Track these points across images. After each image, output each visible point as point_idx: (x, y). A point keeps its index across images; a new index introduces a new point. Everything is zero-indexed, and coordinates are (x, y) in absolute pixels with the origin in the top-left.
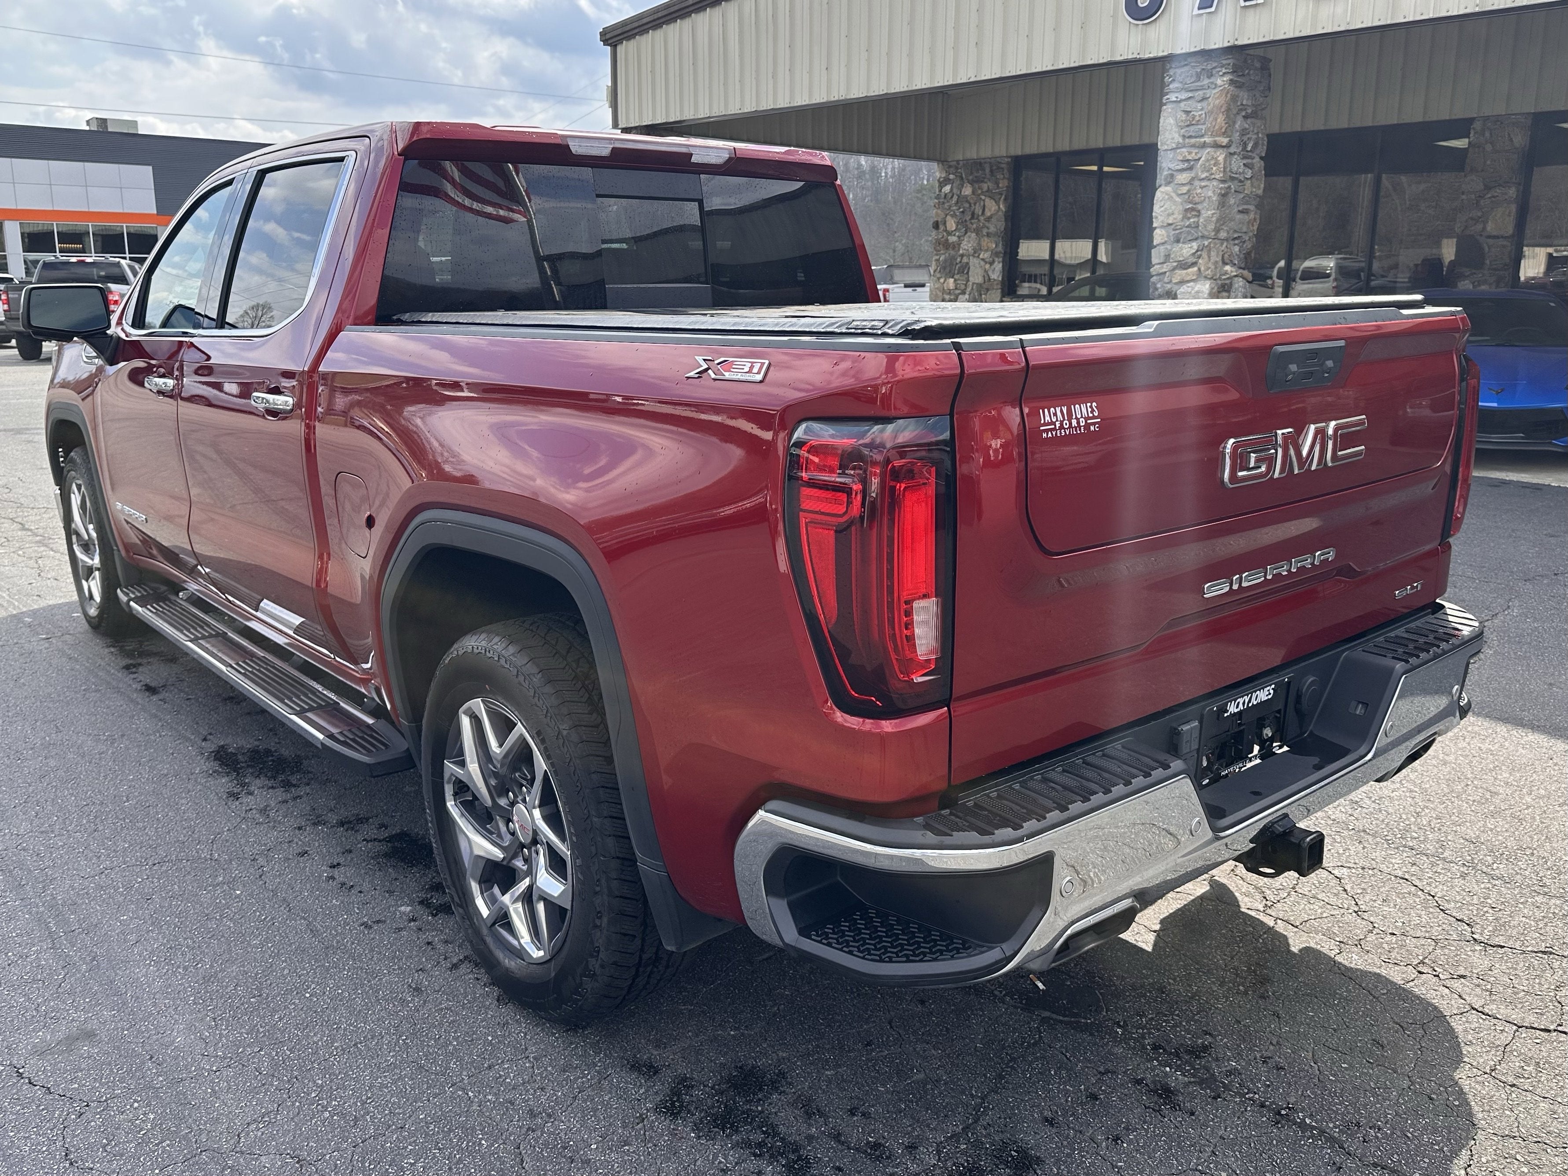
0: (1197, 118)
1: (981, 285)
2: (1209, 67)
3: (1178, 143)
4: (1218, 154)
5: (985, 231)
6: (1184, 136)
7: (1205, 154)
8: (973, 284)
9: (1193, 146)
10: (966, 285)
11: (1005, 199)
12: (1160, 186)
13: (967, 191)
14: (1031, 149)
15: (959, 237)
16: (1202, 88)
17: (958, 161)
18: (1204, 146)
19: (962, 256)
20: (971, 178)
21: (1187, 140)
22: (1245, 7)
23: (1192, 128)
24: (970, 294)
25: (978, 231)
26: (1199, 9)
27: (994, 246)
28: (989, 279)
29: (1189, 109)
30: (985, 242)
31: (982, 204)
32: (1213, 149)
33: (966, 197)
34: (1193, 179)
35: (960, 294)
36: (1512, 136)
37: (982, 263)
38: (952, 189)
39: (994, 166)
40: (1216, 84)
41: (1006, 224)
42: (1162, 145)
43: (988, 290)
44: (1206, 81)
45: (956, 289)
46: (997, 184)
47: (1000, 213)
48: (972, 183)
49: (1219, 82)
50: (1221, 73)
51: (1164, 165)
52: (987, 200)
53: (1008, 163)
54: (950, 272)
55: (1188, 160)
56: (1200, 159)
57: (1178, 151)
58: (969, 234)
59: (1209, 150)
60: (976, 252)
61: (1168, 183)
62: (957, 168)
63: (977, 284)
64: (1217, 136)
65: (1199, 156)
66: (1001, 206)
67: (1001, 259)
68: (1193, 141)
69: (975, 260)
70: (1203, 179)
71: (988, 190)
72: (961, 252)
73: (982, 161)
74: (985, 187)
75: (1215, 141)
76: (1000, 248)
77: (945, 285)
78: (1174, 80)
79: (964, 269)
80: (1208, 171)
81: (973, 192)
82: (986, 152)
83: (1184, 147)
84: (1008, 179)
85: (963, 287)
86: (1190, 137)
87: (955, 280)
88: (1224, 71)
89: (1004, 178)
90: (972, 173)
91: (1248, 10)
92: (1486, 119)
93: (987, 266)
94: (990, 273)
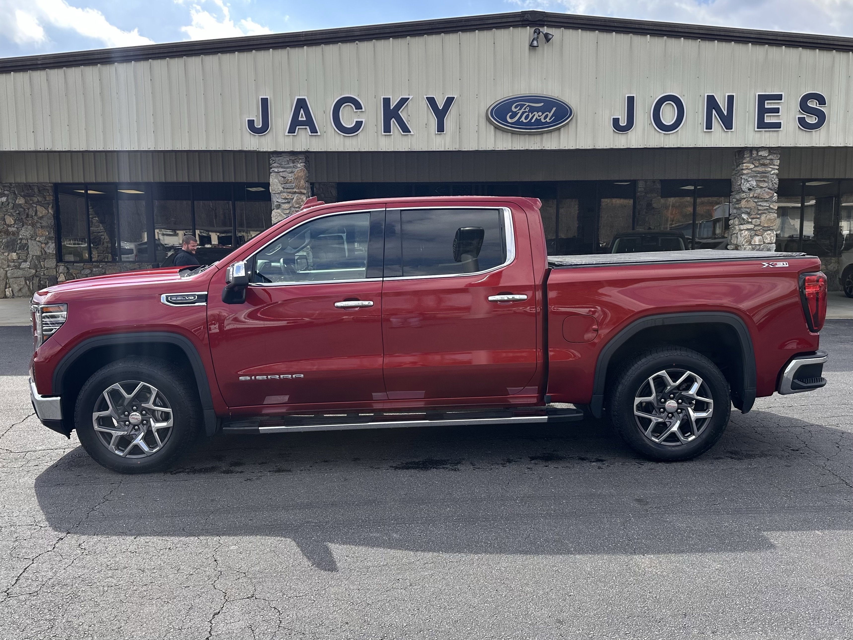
0: (290, 181)
1: (39, 256)
2: (293, 159)
3: (281, 191)
4: (303, 197)
5: (38, 225)
6: (283, 188)
7: (295, 197)
8: (33, 256)
9: (290, 193)
10: (26, 256)
11: (52, 207)
12: (274, 209)
13: (21, 201)
14: (68, 179)
15: (17, 228)
16: (290, 167)
17: (11, 184)
18: (295, 193)
19: (21, 239)
20: (23, 194)
21: (285, 190)
22: (311, 135)
23: (288, 185)
24: (30, 262)
25: (33, 225)
26: (288, 133)
27: (47, 234)
28: (46, 253)
29: (285, 176)
30: (40, 231)
31: (34, 209)
32: (299, 195)
33: (20, 205)
34: (291, 207)
35: (22, 262)
36: (331, 191)
37: (39, 243)
38: (7, 200)
39: (41, 188)
40: (297, 166)
41: (55, 222)
42: (272, 190)
43: (45, 259)
44: (292, 165)
45: (19, 259)
46: (45, 198)
47: (49, 215)
48: (24, 197)
49: (299, 165)
50: (300, 162)
51: (274, 200)
52: (38, 207)
53: (51, 186)
54: (12, 249)
55: (287, 199)
56: (294, 198)
57: (281, 194)
58: (25, 226)
59: (297, 195)
60: (33, 237)
61: (278, 209)
62: (10, 188)
63: (36, 256)
64: (301, 189)
65: (293, 197)
66: (50, 211)
67: (53, 241)
68: (289, 190)
69: (33, 241)
70: (296, 207)
71: (38, 201)
72: (20, 237)
73: (31, 184)
74: (35, 199)
75: (301, 191)
76: (52, 235)
77: (9, 257)
78: (275, 162)
79: (24, 247)
80: (299, 204)
81: (26, 202)
82: (33, 179)
83: (284, 192)
84: (53, 195)
85: (24, 258)
86: (287, 188)
87: (17, 254)
88: (301, 161)
89: (50, 195)
90: (23, 191)
91: (312, 137)
92: (320, 183)
93: (43, 245)
94: (46, 249)
